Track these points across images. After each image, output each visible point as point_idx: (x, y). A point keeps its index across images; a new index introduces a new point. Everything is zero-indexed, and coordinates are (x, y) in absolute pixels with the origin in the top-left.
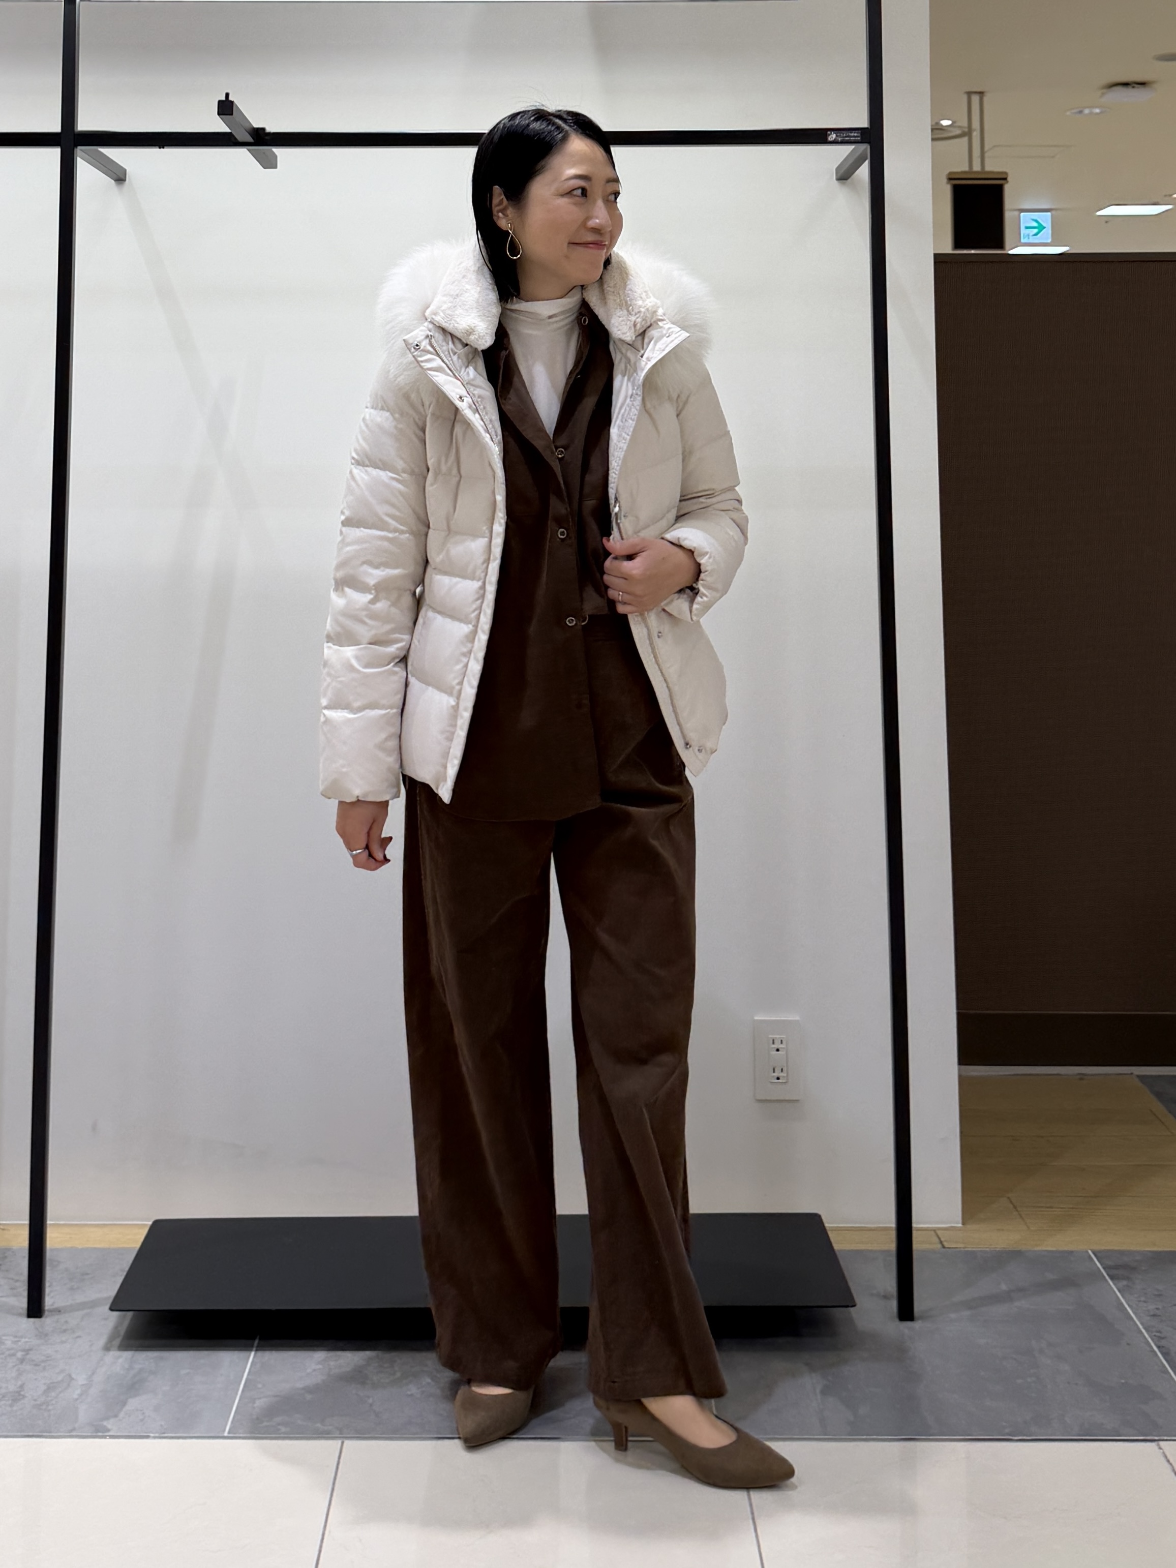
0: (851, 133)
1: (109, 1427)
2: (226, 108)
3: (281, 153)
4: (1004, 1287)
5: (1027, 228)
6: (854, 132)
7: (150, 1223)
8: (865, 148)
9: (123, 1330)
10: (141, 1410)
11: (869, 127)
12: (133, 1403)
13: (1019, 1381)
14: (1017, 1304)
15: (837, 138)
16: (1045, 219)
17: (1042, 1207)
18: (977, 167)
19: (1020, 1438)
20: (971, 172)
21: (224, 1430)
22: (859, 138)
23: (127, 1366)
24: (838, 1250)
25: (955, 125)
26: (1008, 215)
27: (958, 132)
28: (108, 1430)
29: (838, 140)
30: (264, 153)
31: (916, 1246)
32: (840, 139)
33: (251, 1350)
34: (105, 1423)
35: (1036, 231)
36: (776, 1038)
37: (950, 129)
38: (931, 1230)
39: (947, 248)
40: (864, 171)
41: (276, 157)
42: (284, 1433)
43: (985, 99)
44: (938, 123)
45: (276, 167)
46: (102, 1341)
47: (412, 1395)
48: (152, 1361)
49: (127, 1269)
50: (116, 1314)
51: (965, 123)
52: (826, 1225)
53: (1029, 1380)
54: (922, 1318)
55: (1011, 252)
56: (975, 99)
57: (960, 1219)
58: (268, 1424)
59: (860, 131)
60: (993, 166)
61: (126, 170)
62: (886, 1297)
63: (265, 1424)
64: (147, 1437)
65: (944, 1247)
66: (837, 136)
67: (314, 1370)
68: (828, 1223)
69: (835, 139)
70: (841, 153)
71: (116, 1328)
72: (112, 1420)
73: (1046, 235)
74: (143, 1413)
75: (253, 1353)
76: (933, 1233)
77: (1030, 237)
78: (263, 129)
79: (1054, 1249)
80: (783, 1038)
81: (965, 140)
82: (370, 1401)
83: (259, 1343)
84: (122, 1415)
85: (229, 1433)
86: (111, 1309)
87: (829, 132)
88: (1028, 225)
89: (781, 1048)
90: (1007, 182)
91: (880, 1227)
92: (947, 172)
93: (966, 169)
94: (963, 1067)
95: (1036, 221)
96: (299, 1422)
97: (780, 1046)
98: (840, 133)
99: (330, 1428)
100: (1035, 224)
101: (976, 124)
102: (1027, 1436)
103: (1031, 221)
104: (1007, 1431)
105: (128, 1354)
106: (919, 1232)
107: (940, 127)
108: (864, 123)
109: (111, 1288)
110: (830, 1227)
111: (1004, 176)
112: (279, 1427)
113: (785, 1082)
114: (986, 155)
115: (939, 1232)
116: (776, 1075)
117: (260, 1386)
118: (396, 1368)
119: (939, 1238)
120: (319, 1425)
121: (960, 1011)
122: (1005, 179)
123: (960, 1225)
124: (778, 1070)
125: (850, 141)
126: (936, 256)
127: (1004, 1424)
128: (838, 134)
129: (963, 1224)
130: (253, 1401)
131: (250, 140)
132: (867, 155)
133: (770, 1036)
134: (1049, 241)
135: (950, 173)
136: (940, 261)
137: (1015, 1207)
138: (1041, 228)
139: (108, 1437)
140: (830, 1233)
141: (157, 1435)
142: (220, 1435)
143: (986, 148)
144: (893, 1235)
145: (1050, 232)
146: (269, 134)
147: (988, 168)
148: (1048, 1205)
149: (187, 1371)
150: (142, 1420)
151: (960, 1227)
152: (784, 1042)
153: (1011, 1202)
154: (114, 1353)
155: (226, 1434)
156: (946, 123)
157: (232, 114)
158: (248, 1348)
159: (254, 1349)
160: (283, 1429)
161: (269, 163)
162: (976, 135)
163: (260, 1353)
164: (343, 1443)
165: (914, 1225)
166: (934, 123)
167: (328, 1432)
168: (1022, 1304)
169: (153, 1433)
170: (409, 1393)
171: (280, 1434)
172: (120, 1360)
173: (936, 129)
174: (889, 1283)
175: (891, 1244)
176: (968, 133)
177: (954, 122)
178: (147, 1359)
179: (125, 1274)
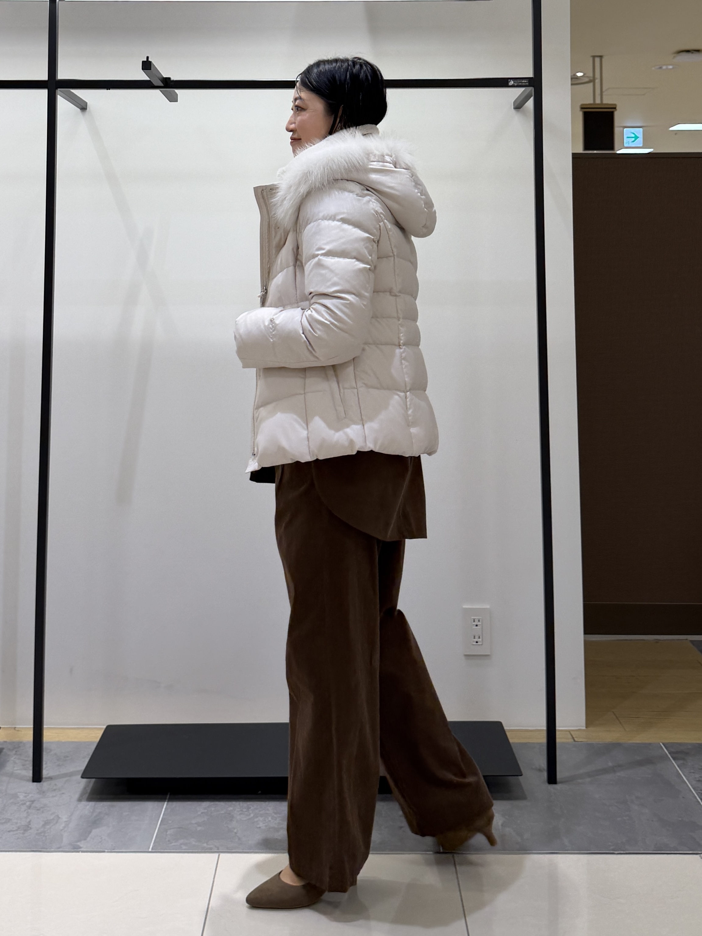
0: (523, 81)
1: (81, 846)
2: (147, 65)
3: (180, 93)
4: (610, 764)
5: (628, 137)
6: (524, 80)
7: (105, 727)
8: (531, 89)
9: (89, 790)
10: (100, 836)
11: (533, 77)
12: (95, 832)
13: (619, 819)
14: (618, 774)
15: (514, 84)
16: (639, 132)
17: (633, 717)
18: (598, 101)
19: (619, 852)
20: (594, 104)
21: (149, 848)
22: (527, 84)
23: (91, 811)
24: (513, 743)
25: (586, 75)
26: (617, 130)
27: (586, 80)
28: (81, 848)
29: (515, 85)
30: (170, 93)
31: (558, 740)
32: (516, 84)
33: (165, 801)
34: (78, 844)
35: (633, 139)
36: (475, 618)
37: (582, 78)
38: (567, 731)
39: (580, 149)
40: (530, 104)
41: (177, 95)
42: (184, 849)
43: (603, 60)
44: (575, 75)
45: (177, 101)
46: (77, 796)
47: (260, 827)
48: (106, 807)
49: (91, 754)
50: (85, 780)
51: (591, 75)
52: (505, 728)
53: (625, 818)
54: (561, 782)
55: (618, 152)
56: (597, 60)
57: (584, 725)
58: (175, 844)
59: (528, 80)
60: (608, 100)
61: (87, 103)
62: (540, 770)
63: (173, 844)
64: (104, 852)
65: (575, 741)
66: (514, 82)
67: (202, 813)
68: (506, 727)
69: (513, 84)
70: (516, 93)
71: (85, 788)
72: (83, 842)
73: (640, 142)
74: (101, 838)
75: (166, 803)
76: (568, 733)
77: (630, 143)
78: (169, 78)
79: (640, 742)
80: (480, 618)
81: (591, 85)
82: (235, 831)
83: (169, 797)
84: (88, 839)
85: (152, 849)
86: (82, 777)
87: (509, 80)
88: (629, 136)
89: (479, 624)
90: (616, 110)
91: (537, 729)
92: (580, 104)
93: (592, 102)
94: (587, 636)
95: (634, 134)
96: (194, 843)
97: (479, 623)
98: (516, 81)
99: (211, 846)
100: (633, 136)
101: (598, 75)
102: (623, 851)
103: (632, 134)
104: (612, 848)
105: (92, 804)
106: (559, 732)
107: (576, 77)
108: (530, 74)
109: (82, 765)
110: (506, 729)
111: (614, 107)
112: (182, 846)
113: (481, 645)
114: (604, 94)
115: (572, 733)
116: (475, 640)
117: (170, 822)
118: (251, 812)
119: (572, 736)
120: (205, 845)
121: (585, 603)
122: (615, 108)
123: (584, 728)
124: (476, 637)
125: (522, 85)
126: (573, 154)
127: (610, 843)
128: (515, 81)
129: (586, 727)
130: (166, 831)
131: (162, 85)
132: (532, 93)
133: (473, 617)
134: (641, 145)
135: (582, 105)
136: (575, 157)
137: (617, 718)
138: (636, 137)
139: (80, 852)
140: (508, 734)
141: (110, 850)
142: (147, 850)
143: (604, 89)
144: (545, 734)
145: (642, 139)
146: (173, 81)
147: (605, 102)
148: (636, 716)
149: (127, 813)
150: (101, 842)
151: (584, 729)
152: (481, 620)
153: (615, 714)
154: (84, 803)
155: (150, 850)
156: (579, 74)
157: (151, 69)
158: (163, 799)
159: (167, 800)
160: (184, 847)
161: (173, 99)
162: (598, 81)
163: (170, 803)
164: (219, 856)
165: (557, 728)
166: (572, 75)
167: (211, 849)
168: (621, 774)
169: (107, 849)
170: (258, 826)
171: (182, 850)
172: (88, 807)
173: (574, 78)
174: (542, 762)
175: (543, 739)
176: (593, 81)
177: (584, 74)
178: (103, 806)
179: (90, 757)
